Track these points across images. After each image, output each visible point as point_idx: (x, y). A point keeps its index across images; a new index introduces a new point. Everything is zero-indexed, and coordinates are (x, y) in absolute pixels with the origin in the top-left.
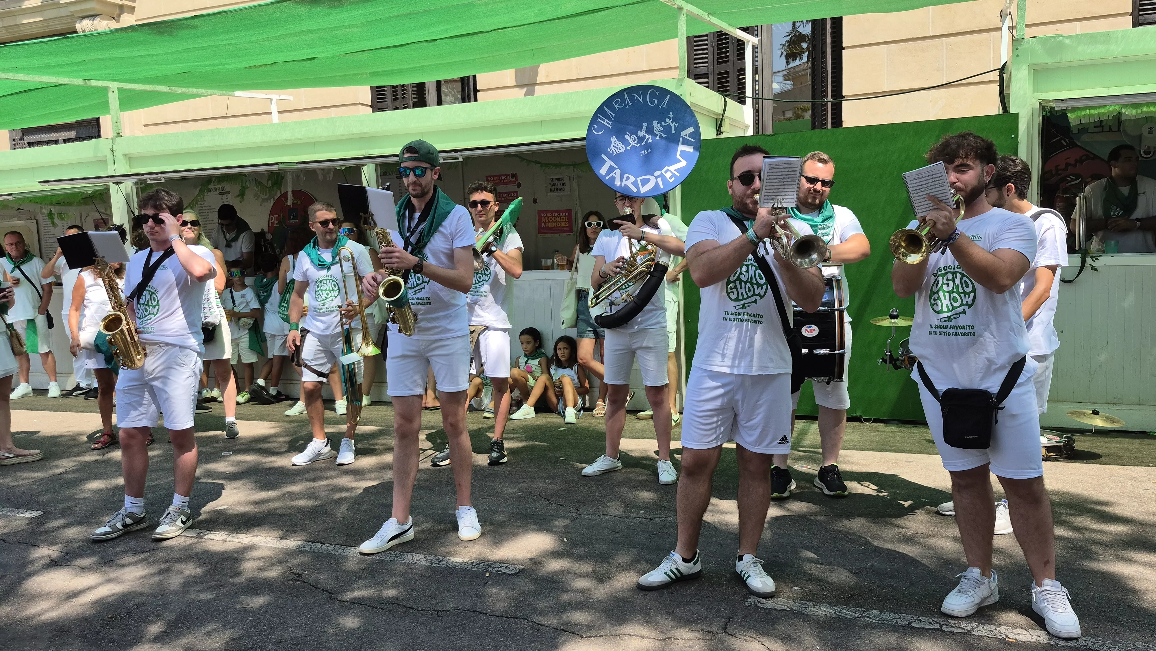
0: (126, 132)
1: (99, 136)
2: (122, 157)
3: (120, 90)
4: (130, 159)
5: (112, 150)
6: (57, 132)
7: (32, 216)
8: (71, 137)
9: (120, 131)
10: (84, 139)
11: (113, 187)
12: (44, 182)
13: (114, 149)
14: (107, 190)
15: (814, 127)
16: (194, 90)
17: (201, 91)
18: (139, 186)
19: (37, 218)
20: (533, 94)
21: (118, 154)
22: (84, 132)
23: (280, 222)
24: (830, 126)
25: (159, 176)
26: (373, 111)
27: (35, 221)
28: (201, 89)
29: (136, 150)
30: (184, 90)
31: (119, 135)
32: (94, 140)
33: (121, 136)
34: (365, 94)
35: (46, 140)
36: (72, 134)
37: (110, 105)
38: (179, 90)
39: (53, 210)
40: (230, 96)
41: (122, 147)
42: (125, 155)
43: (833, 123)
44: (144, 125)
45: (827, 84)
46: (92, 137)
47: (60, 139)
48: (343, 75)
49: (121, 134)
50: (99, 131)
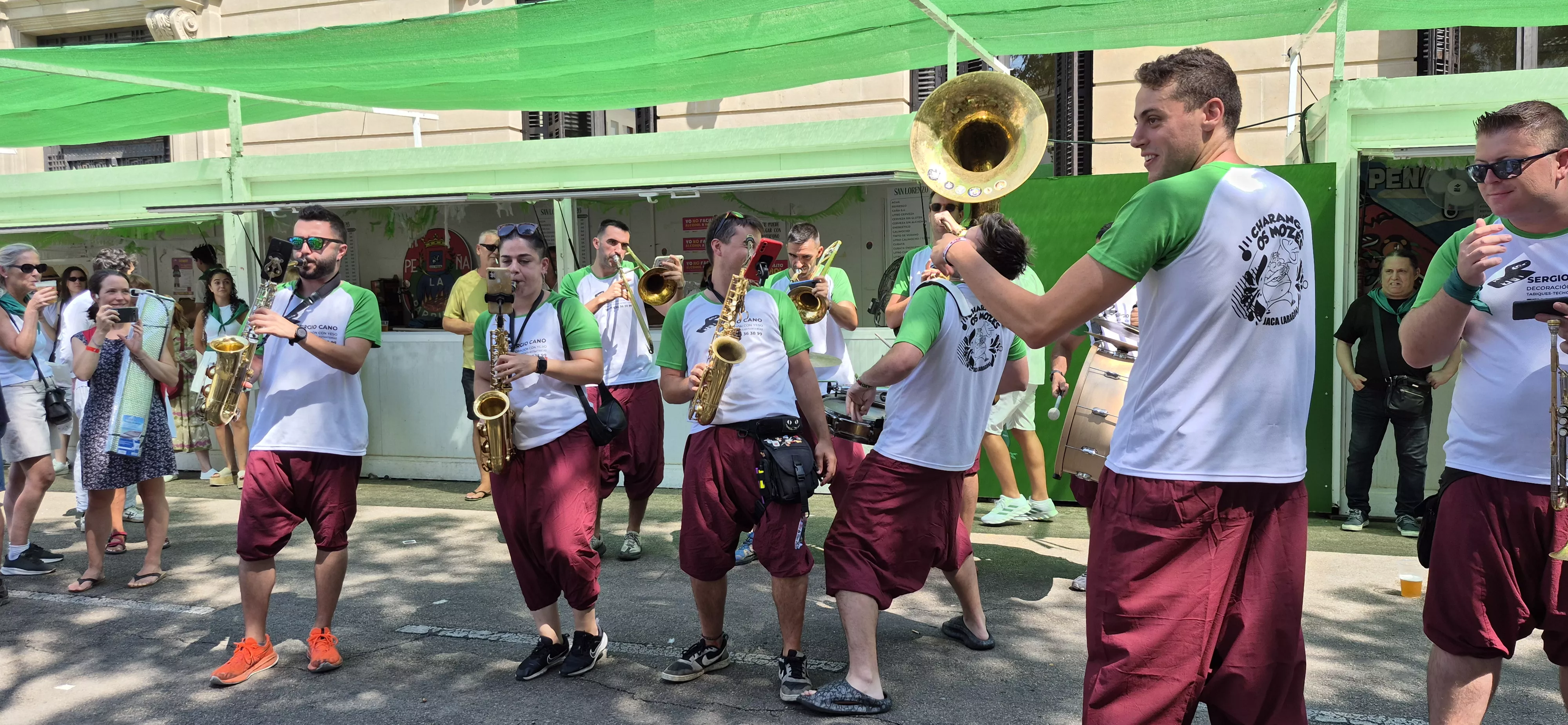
2: (241, 181)
3: (242, 99)
5: (229, 172)
6: (109, 150)
9: (241, 150)
11: (228, 218)
13: (232, 171)
14: (220, 220)
15: (1058, 174)
16: (328, 104)
17: (334, 105)
18: (262, 217)
20: (713, 127)
21: (238, 179)
23: (419, 267)
24: (1076, 173)
26: (524, 139)
29: (261, 173)
30: (317, 103)
31: (239, 154)
33: (241, 156)
34: (515, 119)
35: (93, 158)
38: (310, 103)
40: (367, 112)
42: (246, 179)
43: (1079, 170)
45: (1073, 125)
47: (113, 158)
49: (241, 153)
50: (168, 153)
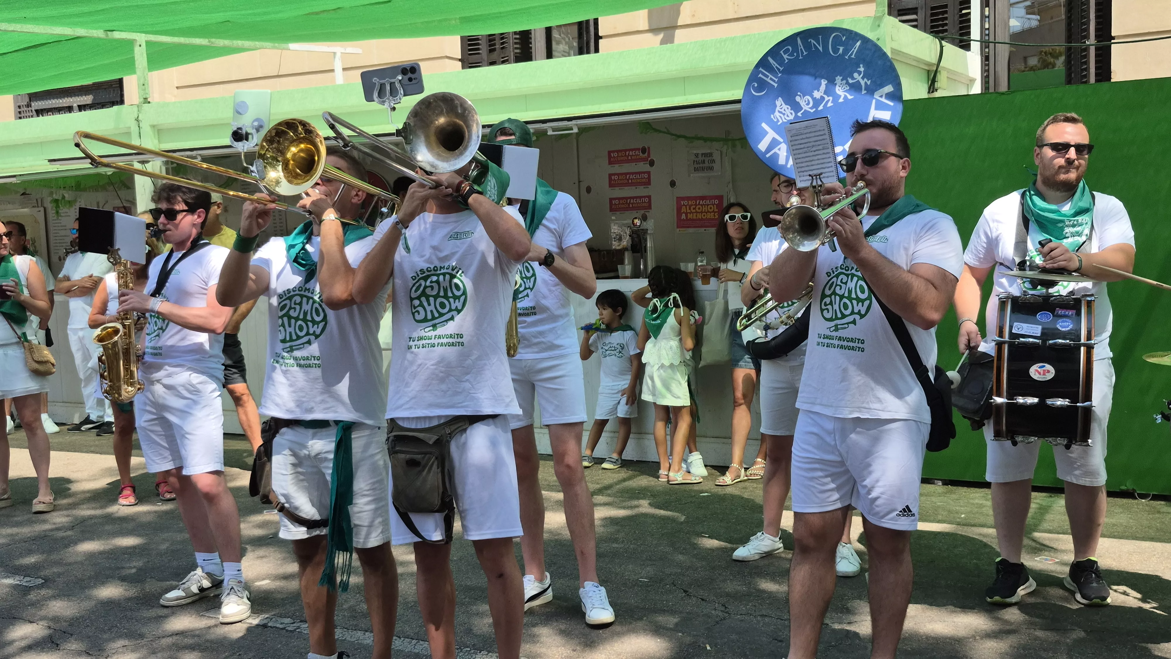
0: (155, 97)
1: (121, 102)
2: (149, 129)
3: (148, 43)
4: (159, 131)
5: (137, 120)
6: (71, 97)
7: (39, 203)
8: (88, 103)
9: (148, 96)
10: (102, 105)
12: (55, 160)
13: (140, 118)
15: (1068, 81)
16: (239, 43)
17: (247, 44)
18: (170, 166)
19: (45, 205)
20: (673, 41)
21: (145, 127)
22: (104, 97)
24: (1093, 79)
25: (194, 153)
26: (463, 67)
27: (42, 209)
28: (248, 40)
29: (166, 120)
30: (227, 42)
31: (146, 101)
32: (115, 108)
33: (149, 102)
34: (453, 45)
35: (57, 106)
36: (88, 99)
37: (137, 63)
38: (221, 42)
39: (66, 195)
40: (284, 49)
41: (149, 115)
42: (153, 126)
43: (1097, 76)
44: (177, 88)
46: (113, 104)
47: (75, 105)
48: (426, 22)
49: (149, 100)
50: (122, 96)
